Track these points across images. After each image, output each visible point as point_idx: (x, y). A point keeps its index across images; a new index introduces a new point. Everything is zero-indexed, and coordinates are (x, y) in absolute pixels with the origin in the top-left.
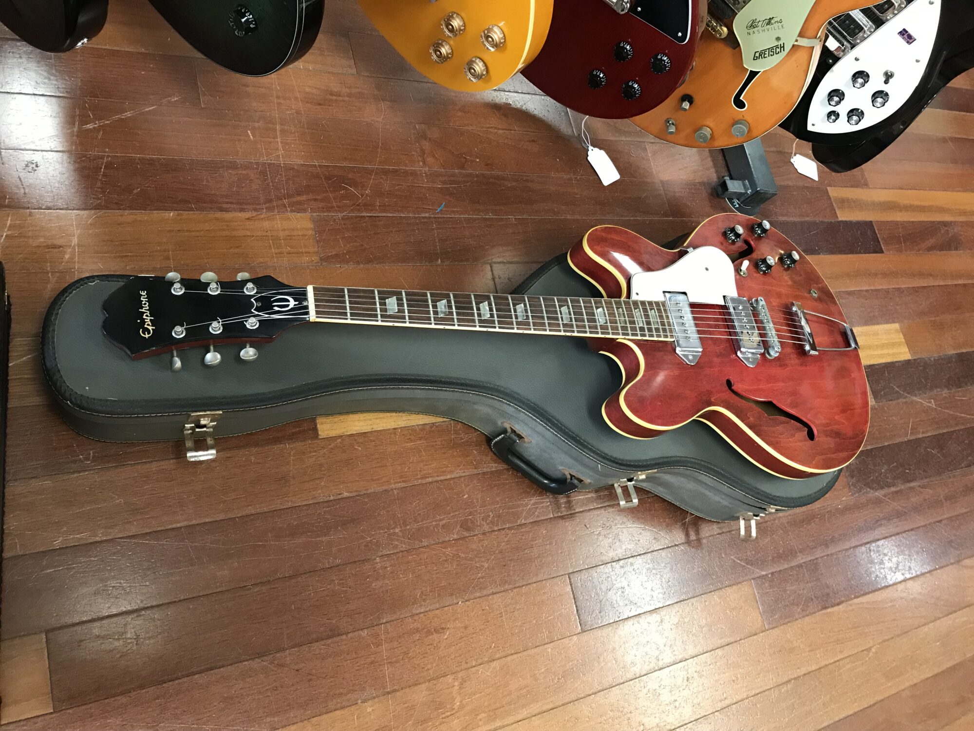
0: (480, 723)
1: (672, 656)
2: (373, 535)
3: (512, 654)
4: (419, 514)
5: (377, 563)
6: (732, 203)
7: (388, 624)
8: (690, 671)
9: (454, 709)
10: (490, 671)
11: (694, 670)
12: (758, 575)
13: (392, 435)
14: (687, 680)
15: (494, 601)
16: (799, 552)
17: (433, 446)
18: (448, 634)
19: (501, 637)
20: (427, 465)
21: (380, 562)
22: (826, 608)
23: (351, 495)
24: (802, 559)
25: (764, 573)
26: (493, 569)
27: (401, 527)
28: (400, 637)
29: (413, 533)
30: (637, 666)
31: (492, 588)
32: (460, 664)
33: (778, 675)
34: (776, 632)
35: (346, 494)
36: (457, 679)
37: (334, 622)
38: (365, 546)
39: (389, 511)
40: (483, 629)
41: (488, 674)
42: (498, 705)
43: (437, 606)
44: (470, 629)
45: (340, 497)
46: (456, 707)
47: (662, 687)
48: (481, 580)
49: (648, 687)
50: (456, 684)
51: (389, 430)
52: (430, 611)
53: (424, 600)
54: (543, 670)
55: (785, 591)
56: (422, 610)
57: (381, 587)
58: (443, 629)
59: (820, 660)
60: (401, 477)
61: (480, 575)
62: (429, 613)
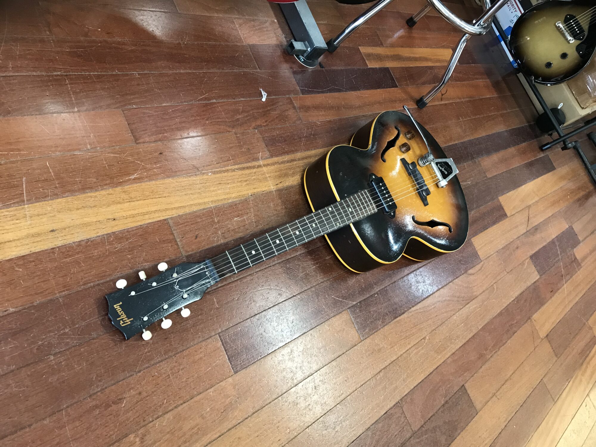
1: (302, 374)
2: (44, 339)
3: (182, 404)
4: (86, 313)
5: (52, 360)
6: (299, 59)
7: (69, 409)
8: (316, 381)
10: (165, 422)
11: (319, 380)
12: (351, 305)
13: (51, 254)
14: (315, 389)
15: (161, 368)
16: (375, 284)
17: (90, 257)
18: (125, 402)
19: (171, 393)
20: (87, 273)
21: (54, 360)
22: (396, 318)
23: (17, 310)
24: (377, 289)
25: (354, 303)
26: (157, 343)
27: (70, 327)
28: (81, 416)
29: (83, 329)
30: (278, 388)
31: (158, 358)
32: (139, 423)
33: (374, 369)
34: (368, 341)
35: (12, 310)
36: (138, 436)
37: (16, 419)
38: (37, 349)
39: (56, 317)
40: (155, 391)
41: (164, 424)
43: (113, 382)
44: (144, 394)
45: (6, 313)
47: (299, 398)
48: (148, 354)
49: (289, 401)
50: (138, 440)
51: (47, 250)
52: (106, 388)
53: (100, 381)
54: (208, 410)
55: (370, 312)
56: (99, 389)
57: (58, 379)
58: (120, 399)
59: (398, 352)
60: (65, 287)
61: (146, 350)
62: (106, 390)
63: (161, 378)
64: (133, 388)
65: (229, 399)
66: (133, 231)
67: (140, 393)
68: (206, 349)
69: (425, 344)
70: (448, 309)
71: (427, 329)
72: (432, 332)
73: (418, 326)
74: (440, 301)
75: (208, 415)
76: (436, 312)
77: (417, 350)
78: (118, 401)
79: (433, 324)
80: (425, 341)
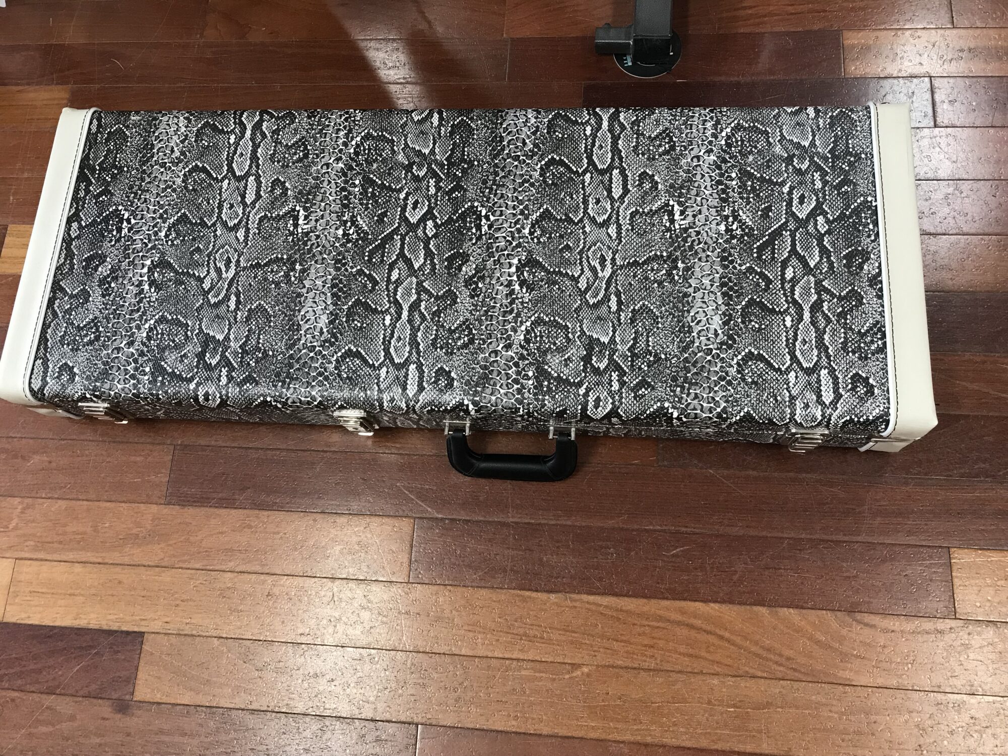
0: (26, 549)
3: (83, 500)
6: (622, 61)
8: (275, 588)
9: (8, 527)
10: (55, 507)
12: (429, 516)
14: (267, 596)
15: (87, 448)
16: (513, 507)
18: (31, 462)
19: (80, 481)
22: (524, 589)
24: (513, 517)
25: (438, 516)
31: (90, 435)
32: (30, 492)
34: (424, 590)
36: (22, 504)
40: (66, 469)
41: (53, 509)
42: (49, 539)
43: (33, 436)
44: (54, 465)
46: (11, 527)
50: (20, 507)
52: (25, 438)
53: (24, 428)
54: (106, 525)
56: (18, 436)
58: (29, 457)
59: (480, 647)
62: (24, 440)
63: (80, 458)
64: (45, 452)
65: (139, 529)
67: (50, 462)
68: (149, 456)
69: (567, 676)
70: (703, 654)
71: (596, 654)
72: (609, 666)
73: (573, 634)
74: (687, 625)
75: (103, 531)
76: (653, 638)
77: (537, 674)
78: (27, 458)
79: (625, 655)
80: (572, 672)
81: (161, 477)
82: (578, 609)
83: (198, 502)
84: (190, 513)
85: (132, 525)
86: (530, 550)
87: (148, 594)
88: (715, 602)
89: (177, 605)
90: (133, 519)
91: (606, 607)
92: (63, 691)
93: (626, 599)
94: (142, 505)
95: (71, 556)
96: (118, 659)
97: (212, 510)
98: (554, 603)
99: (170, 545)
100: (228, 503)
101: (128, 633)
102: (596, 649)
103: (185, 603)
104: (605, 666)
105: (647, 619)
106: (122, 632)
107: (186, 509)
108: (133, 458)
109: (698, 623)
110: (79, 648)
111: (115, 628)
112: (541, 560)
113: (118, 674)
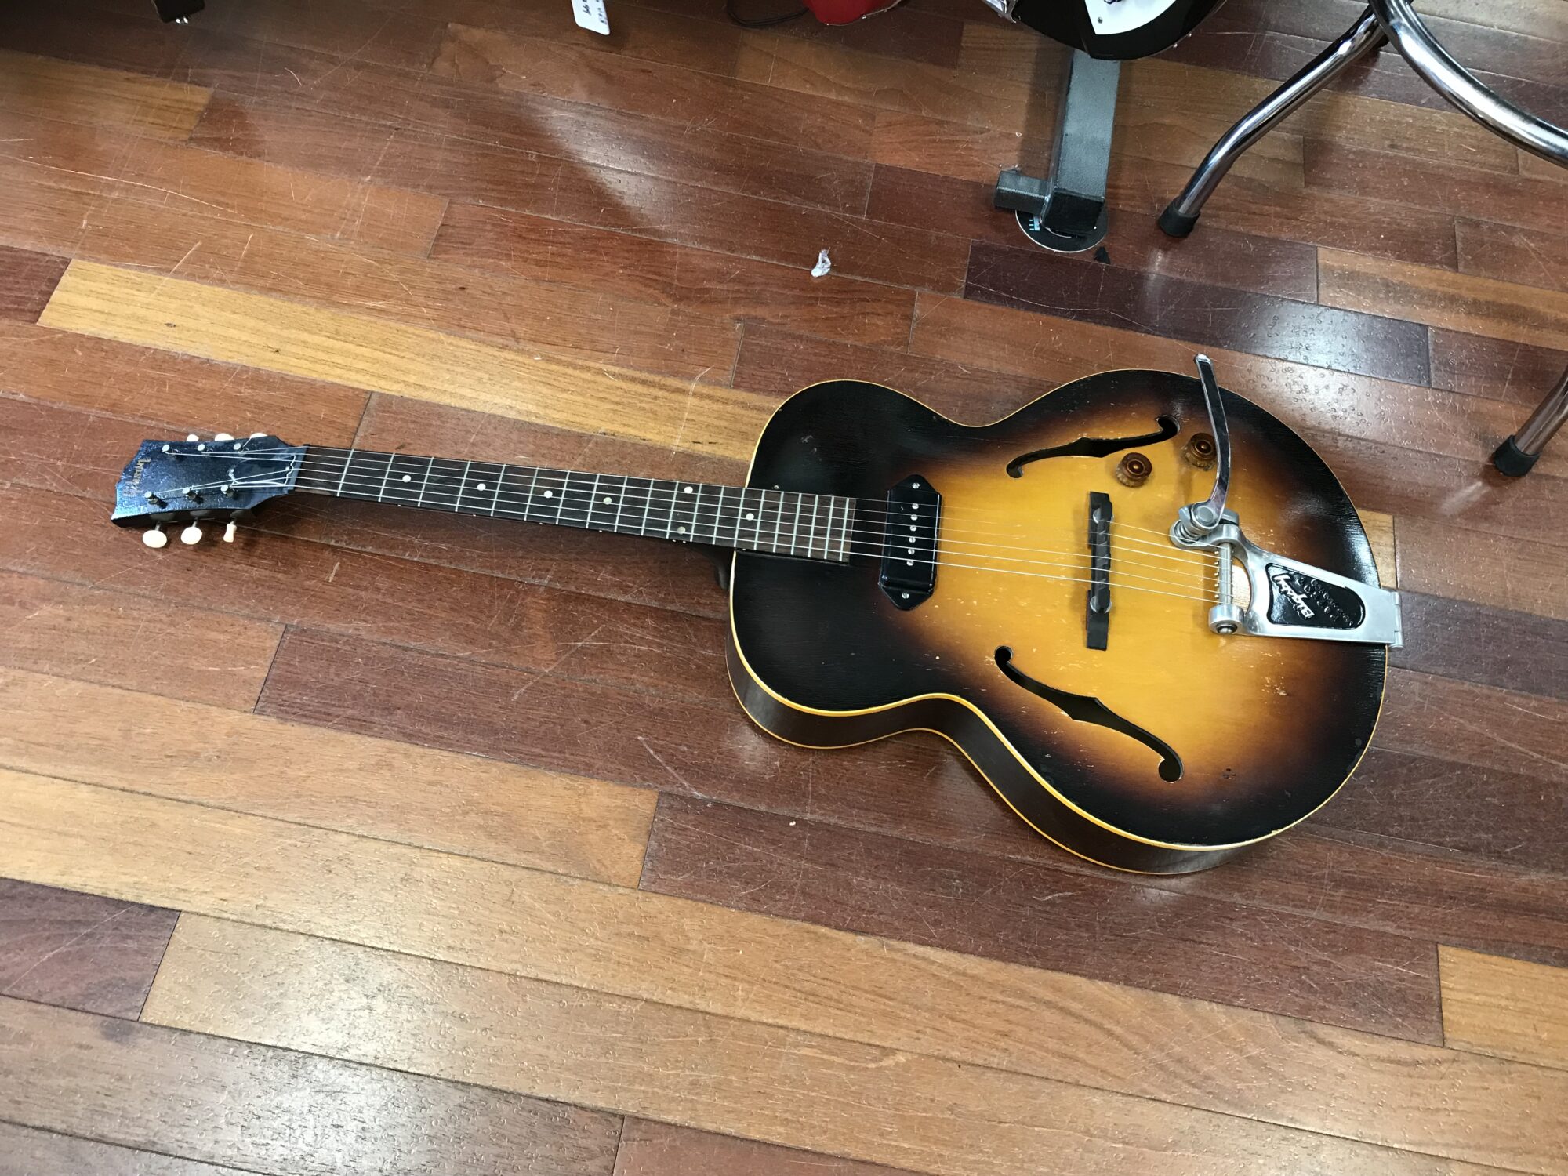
2: (22, 455)
3: (113, 686)
4: (106, 457)
6: (1027, 223)
8: (417, 869)
10: (61, 690)
12: (680, 791)
13: (137, 354)
15: (138, 607)
17: (187, 385)
18: (36, 614)
19: (113, 656)
20: (161, 404)
23: (27, 400)
24: (812, 812)
25: (698, 794)
27: (68, 462)
29: (81, 475)
31: (146, 589)
32: (24, 660)
33: (614, 976)
34: (660, 902)
39: (64, 437)
40: (93, 633)
43: (48, 574)
44: (74, 624)
45: (11, 397)
48: (138, 572)
49: (317, 850)
51: (137, 346)
52: (32, 575)
53: (33, 559)
56: (21, 570)
58: (34, 605)
60: (114, 405)
61: (140, 565)
62: (30, 578)
64: (63, 602)
65: (202, 745)
66: (292, 381)
67: (69, 619)
68: (240, 634)
69: (872, 1066)
70: (1081, 1055)
71: (921, 1036)
72: (937, 1058)
73: (887, 1002)
74: (1061, 1009)
75: (138, 739)
76: (1010, 1022)
77: (825, 1057)
78: (28, 606)
79: (964, 1042)
80: (881, 1060)
81: (255, 670)
82: (899, 964)
83: (311, 717)
84: (296, 734)
85: (190, 738)
86: (833, 865)
87: (199, 849)
88: (1105, 979)
89: (247, 875)
90: (195, 729)
91: (941, 965)
92: (15, 992)
93: (972, 957)
94: (214, 708)
95: (74, 771)
96: (125, 949)
97: (332, 733)
98: (862, 951)
99: (251, 778)
100: (360, 726)
101: (152, 908)
102: (920, 1028)
103: (261, 873)
104: (933, 1056)
105: (1002, 992)
106: (141, 906)
107: (288, 726)
108: (213, 635)
109: (1075, 1006)
110: (59, 922)
111: (130, 898)
112: (848, 883)
113: (121, 974)
